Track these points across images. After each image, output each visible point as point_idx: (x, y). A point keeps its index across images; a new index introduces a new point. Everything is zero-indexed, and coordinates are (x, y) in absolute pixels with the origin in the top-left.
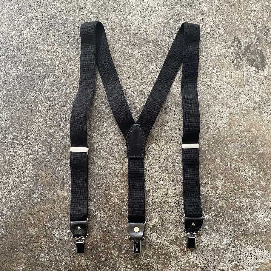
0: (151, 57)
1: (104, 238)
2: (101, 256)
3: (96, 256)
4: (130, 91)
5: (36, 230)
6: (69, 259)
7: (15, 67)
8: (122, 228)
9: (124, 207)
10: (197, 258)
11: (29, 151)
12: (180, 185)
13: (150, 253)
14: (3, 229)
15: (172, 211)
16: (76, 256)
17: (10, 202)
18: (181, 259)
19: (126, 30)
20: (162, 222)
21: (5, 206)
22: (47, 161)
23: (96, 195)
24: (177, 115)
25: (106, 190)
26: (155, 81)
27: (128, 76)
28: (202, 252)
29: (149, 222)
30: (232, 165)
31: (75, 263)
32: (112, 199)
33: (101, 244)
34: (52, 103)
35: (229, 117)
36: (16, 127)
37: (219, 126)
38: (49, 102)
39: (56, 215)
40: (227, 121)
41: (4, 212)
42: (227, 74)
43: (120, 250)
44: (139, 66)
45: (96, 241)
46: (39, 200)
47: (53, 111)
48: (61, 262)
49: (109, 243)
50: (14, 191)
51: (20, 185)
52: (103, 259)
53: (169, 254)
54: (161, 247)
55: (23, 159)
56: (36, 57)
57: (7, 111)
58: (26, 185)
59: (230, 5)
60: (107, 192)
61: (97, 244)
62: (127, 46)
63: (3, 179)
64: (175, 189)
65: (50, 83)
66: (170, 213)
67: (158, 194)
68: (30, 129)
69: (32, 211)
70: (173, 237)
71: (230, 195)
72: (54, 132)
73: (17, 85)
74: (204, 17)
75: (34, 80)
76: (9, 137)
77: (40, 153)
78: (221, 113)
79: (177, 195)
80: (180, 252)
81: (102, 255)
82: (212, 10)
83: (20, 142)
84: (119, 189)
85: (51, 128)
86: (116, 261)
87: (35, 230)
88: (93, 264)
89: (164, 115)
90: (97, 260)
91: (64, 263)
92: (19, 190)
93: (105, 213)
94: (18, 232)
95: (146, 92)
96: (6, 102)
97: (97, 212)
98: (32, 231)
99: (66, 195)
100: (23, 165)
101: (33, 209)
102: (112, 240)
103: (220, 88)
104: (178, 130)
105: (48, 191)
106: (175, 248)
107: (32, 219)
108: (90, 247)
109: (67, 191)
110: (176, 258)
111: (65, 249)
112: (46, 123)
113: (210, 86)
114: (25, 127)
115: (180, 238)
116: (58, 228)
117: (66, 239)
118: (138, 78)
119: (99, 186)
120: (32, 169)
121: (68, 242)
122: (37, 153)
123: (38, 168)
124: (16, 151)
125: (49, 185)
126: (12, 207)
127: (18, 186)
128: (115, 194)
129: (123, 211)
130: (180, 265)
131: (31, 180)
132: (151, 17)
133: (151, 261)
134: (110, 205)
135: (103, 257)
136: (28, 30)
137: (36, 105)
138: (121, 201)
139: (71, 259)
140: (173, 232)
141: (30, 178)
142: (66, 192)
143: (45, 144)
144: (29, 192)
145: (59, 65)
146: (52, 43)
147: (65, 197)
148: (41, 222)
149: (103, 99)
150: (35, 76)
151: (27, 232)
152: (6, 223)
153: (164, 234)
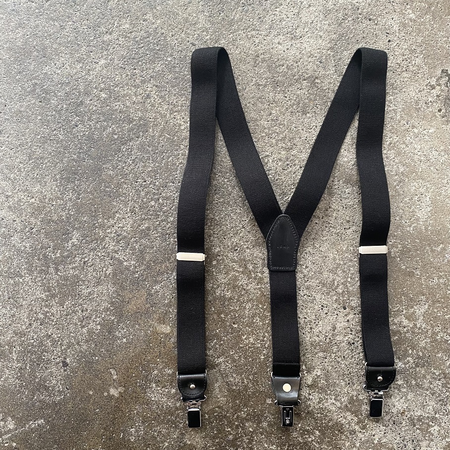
0: (305, 104)
1: (233, 401)
2: (229, 431)
3: (219, 431)
4: (271, 161)
5: (121, 389)
6: (175, 436)
7: (82, 122)
8: (261, 384)
9: (264, 351)
10: (385, 433)
11: (108, 261)
12: (355, 314)
13: (309, 425)
14: (67, 388)
15: (344, 357)
16: (187, 432)
17: (78, 344)
18: (360, 435)
19: (263, 60)
20: (327, 376)
21: (69, 350)
22: (137, 276)
23: (217, 331)
24: (349, 198)
25: (234, 324)
26: (312, 142)
27: (268, 135)
28: (394, 424)
29: (306, 374)
30: (441, 280)
31: (185, 444)
32: (245, 337)
33: (227, 412)
34: (145, 182)
35: (434, 202)
36: (85, 221)
37: (419, 215)
38: (139, 180)
39: (153, 365)
40: (431, 208)
41: (68, 360)
42: (430, 131)
43: (260, 422)
44: (286, 119)
45: (219, 407)
46: (125, 340)
47: (146, 195)
48: (162, 442)
49: (241, 411)
50: (83, 327)
51: (94, 317)
52: (231, 437)
53: (339, 428)
54: (326, 416)
55: (97, 274)
56: (117, 105)
57: (71, 194)
58: (103, 316)
59: (434, 18)
60: (236, 326)
61: (221, 413)
62: (265, 86)
63: (65, 307)
64: (348, 321)
65: (142, 148)
66: (339, 360)
67: (320, 329)
68: (109, 224)
69: (113, 358)
70: (345, 399)
71: (438, 330)
72: (148, 229)
73: (86, 153)
74: (390, 37)
75: (113, 144)
76: (74, 237)
77: (125, 263)
78: (422, 195)
79: (351, 331)
80: (358, 423)
81: (229, 429)
82: (404, 25)
83: (93, 245)
84: (254, 321)
85: (144, 222)
86: (253, 440)
87: (119, 390)
88: (215, 445)
89: (328, 198)
90: (222, 438)
91: (167, 444)
92: (91, 324)
93: (234, 361)
94: (91, 393)
95: (297, 162)
96: (68, 180)
97: (221, 360)
98: (113, 392)
99: (169, 331)
100: (98, 283)
101: (115, 355)
102: (246, 405)
103: (419, 153)
104: (351, 223)
105: (139, 325)
106: (349, 418)
107: (113, 371)
108: (209, 417)
109: (171, 325)
110: (350, 434)
111: (169, 421)
112: (135, 213)
113: (403, 151)
114: (100, 220)
115: (358, 400)
116: (157, 386)
117: (170, 404)
118: (284, 139)
119: (222, 316)
120: (112, 289)
121: (174, 409)
122: (121, 262)
123: (122, 288)
124: (86, 259)
125: (141, 316)
126: (81, 352)
127: (91, 318)
128: (250, 330)
129: (263, 357)
130: (358, 445)
131: (112, 308)
132: (305, 39)
133: (310, 439)
134: (242, 348)
135: (231, 434)
136: (103, 62)
137: (119, 185)
138: (259, 341)
139: (178, 437)
140: (346, 390)
141: (109, 305)
142: (168, 327)
143: (133, 249)
144: (109, 328)
145: (155, 118)
146: (143, 82)
147: (167, 335)
148: (128, 377)
149: (228, 174)
150: (116, 137)
151: (105, 394)
152: (72, 378)
153: (330, 394)
